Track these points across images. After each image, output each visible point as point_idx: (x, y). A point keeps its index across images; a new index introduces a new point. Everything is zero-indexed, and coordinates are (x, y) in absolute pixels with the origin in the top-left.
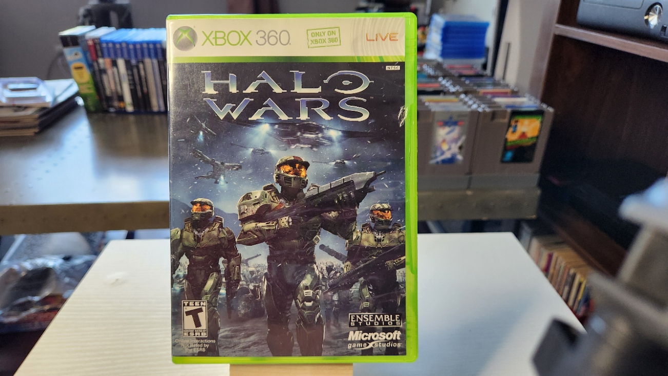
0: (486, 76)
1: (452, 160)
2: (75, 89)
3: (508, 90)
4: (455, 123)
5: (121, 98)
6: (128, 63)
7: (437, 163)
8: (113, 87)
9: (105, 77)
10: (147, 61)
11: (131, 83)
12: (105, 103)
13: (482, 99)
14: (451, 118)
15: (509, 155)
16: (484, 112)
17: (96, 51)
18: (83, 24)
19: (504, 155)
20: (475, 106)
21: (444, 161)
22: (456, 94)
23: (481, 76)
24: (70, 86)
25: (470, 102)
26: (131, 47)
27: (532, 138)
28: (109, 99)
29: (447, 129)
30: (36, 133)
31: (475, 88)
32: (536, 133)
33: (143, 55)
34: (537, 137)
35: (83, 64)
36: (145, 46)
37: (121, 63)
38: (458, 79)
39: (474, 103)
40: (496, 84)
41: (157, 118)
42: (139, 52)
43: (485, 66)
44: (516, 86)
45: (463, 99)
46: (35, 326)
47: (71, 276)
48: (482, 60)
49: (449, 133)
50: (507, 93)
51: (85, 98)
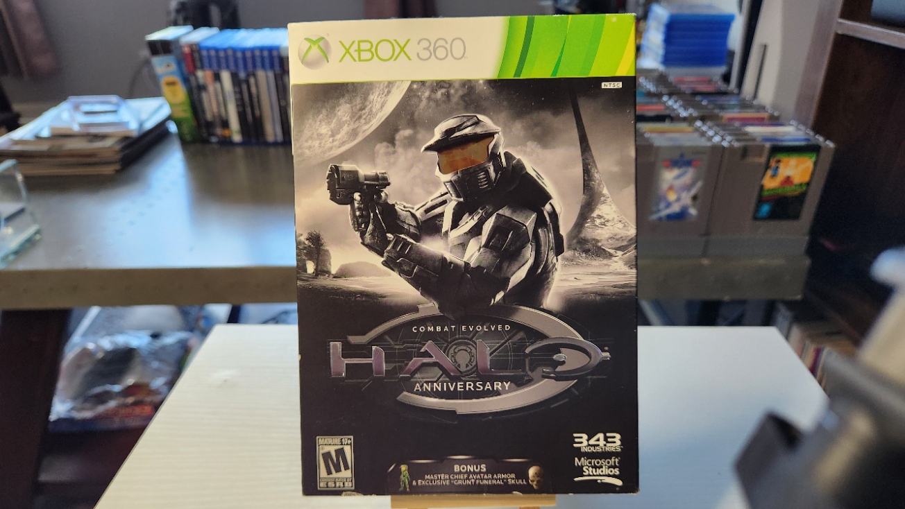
0: (731, 93)
1: (681, 215)
2: (166, 111)
3: (765, 115)
4: (688, 163)
5: (225, 124)
6: (235, 77)
7: (660, 219)
8: (215, 110)
9: (204, 96)
10: (261, 74)
11: (239, 103)
12: (204, 130)
13: (724, 126)
14: (682, 156)
15: (765, 209)
16: (731, 148)
17: (193, 61)
18: (175, 24)
19: (757, 209)
20: (717, 139)
21: (670, 217)
22: (689, 120)
23: (725, 93)
24: (160, 107)
25: (711, 133)
26: (239, 55)
27: (801, 185)
28: (209, 125)
29: (676, 172)
30: (117, 171)
31: (716, 111)
32: (806, 179)
33: (254, 66)
34: (808, 184)
35: (176, 78)
38: (691, 98)
39: (716, 134)
40: (745, 105)
41: (272, 150)
42: (250, 62)
43: (726, 78)
44: (774, 107)
45: (700, 127)
46: (116, 424)
47: (160, 360)
48: (722, 70)
49: (678, 177)
50: (763, 119)
51: (179, 123)
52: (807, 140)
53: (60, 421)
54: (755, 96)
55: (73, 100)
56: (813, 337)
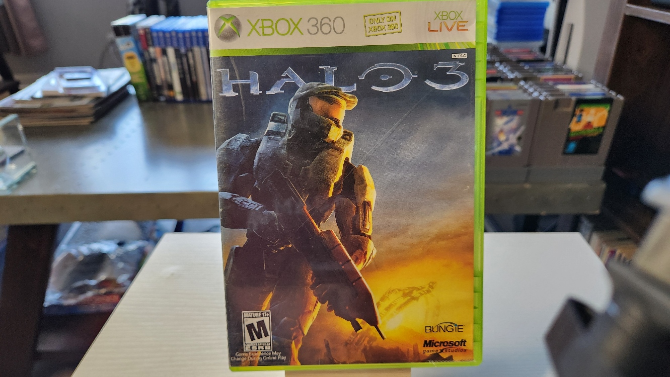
0: (547, 61)
1: (509, 152)
2: (127, 78)
3: (572, 76)
4: (514, 113)
5: (171, 87)
6: (177, 52)
7: (493, 154)
8: (163, 76)
9: (155, 67)
10: (196, 50)
11: (181, 71)
12: (155, 92)
13: (542, 85)
14: (510, 107)
15: (572, 146)
16: (547, 100)
17: (147, 40)
18: (133, 13)
19: (566, 146)
20: (536, 94)
21: (501, 153)
22: (515, 81)
23: (541, 61)
24: (123, 75)
25: (531, 90)
26: (181, 35)
27: (599, 128)
28: (159, 88)
29: (505, 119)
30: (92, 123)
31: (535, 74)
32: (603, 123)
33: (192, 43)
34: (604, 128)
35: (134, 54)
36: (194, 34)
37: (171, 51)
38: (516, 64)
39: (535, 90)
40: (557, 69)
41: (205, 106)
42: (188, 41)
43: (543, 49)
44: (579, 71)
45: (523, 86)
46: (93, 309)
47: (125, 262)
48: (540, 43)
49: (507, 123)
50: (570, 79)
51: (136, 87)
52: (604, 94)
53: (51, 307)
54: (565, 62)
55: (58, 70)
56: (608, 242)
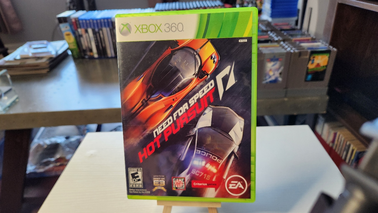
1: (275, 81)
2: (66, 46)
3: (309, 38)
4: (277, 60)
5: (91, 50)
6: (94, 31)
7: (267, 83)
8: (86, 44)
9: (82, 39)
10: (104, 29)
12: (82, 53)
13: (293, 44)
14: (274, 57)
15: (310, 77)
16: (294, 52)
17: (77, 25)
18: (69, 10)
19: (306, 77)
20: (289, 49)
21: (271, 82)
22: (278, 42)
24: (64, 44)
25: (286, 47)
26: (95, 22)
27: (323, 67)
28: (84, 51)
29: (272, 63)
30: (48, 72)
31: (290, 37)
32: (326, 64)
33: (101, 26)
34: (326, 66)
35: (70, 32)
36: (102, 21)
38: (279, 32)
39: (289, 47)
40: (302, 34)
41: (111, 61)
42: (99, 24)
45: (282, 44)
46: (53, 174)
47: (70, 147)
49: (273, 65)
50: (308, 40)
51: (72, 51)
52: (326, 48)
53: (31, 173)
55: (28, 43)
